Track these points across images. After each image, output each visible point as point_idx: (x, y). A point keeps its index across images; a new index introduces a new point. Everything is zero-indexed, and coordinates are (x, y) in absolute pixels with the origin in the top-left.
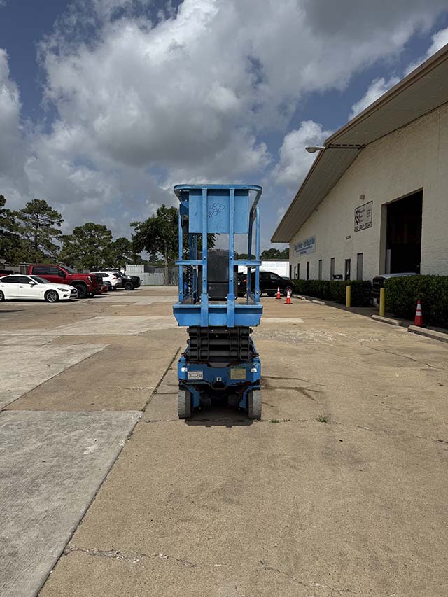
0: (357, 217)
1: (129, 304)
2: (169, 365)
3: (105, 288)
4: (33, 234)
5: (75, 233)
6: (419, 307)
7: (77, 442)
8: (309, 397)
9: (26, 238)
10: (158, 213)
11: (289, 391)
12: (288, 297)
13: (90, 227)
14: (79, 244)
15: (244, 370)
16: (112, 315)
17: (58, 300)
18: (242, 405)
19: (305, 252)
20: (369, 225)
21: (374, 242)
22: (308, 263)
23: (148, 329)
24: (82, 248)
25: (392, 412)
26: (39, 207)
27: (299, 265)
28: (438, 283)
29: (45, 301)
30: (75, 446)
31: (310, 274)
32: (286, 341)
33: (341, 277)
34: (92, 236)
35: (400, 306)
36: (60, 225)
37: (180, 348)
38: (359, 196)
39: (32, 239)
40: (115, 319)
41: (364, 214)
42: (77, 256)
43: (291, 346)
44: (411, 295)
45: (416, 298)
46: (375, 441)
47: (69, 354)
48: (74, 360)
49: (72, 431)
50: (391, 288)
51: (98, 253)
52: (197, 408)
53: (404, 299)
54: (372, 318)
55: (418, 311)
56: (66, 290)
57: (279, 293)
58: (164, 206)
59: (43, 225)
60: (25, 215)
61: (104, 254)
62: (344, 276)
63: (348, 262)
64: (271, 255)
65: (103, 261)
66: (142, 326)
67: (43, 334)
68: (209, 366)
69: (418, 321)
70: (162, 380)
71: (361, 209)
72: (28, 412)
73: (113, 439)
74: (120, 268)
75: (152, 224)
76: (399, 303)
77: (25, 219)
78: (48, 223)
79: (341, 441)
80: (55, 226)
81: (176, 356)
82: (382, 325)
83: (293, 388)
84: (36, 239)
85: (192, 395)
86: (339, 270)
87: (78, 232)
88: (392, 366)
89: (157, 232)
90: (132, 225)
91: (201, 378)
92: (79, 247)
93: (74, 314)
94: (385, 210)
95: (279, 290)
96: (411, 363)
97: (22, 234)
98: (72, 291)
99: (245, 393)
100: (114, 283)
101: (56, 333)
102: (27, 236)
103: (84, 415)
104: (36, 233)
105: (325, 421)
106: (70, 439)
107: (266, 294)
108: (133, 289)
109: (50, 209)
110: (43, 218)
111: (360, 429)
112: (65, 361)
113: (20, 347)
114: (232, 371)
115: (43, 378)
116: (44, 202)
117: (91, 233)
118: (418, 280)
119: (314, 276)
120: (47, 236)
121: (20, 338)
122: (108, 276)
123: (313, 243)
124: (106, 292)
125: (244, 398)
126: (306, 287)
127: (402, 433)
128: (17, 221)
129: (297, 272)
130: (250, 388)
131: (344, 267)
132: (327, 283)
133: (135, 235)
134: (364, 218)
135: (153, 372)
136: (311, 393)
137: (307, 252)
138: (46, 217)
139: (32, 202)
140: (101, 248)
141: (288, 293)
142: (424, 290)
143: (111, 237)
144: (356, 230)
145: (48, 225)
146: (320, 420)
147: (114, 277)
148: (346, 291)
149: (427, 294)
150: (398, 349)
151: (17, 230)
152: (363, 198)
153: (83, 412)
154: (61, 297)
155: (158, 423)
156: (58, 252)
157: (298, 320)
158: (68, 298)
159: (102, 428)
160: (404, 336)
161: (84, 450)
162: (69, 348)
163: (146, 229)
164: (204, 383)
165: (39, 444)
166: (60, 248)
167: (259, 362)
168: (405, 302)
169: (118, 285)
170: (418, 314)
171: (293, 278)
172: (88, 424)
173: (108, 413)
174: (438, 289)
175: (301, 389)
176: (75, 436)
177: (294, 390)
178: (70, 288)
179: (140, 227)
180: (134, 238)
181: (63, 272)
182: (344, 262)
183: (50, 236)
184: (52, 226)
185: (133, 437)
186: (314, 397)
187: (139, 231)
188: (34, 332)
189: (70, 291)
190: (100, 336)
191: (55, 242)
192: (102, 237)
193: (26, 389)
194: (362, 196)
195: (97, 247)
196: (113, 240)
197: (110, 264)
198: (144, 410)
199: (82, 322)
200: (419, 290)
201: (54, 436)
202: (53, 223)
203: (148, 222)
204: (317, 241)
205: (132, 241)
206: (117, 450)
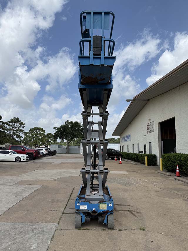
0: (148, 127)
1: (51, 163)
2: (69, 197)
3: (41, 155)
4: (12, 131)
5: (30, 131)
6: (177, 168)
7: (27, 242)
8: (135, 215)
9: (9, 133)
10: (65, 123)
11: (125, 212)
12: (120, 161)
13: (36, 128)
14: (31, 135)
15: (106, 205)
16: (44, 169)
17: (21, 161)
18: (105, 222)
19: (127, 140)
20: (153, 131)
21: (155, 138)
22: (128, 145)
23: (59, 177)
24: (32, 137)
25: (173, 224)
26: (16, 120)
27: (124, 146)
28: (185, 157)
29: (15, 161)
30: (27, 244)
31: (129, 150)
32: (121, 184)
33: (142, 152)
34: (37, 132)
35: (169, 166)
36: (23, 128)
37: (74, 187)
38: (148, 119)
39: (12, 133)
40: (45, 171)
41: (151, 126)
42: (30, 140)
43: (124, 187)
44: (173, 162)
45: (176, 164)
46: (168, 242)
47: (24, 190)
48: (27, 194)
49: (25, 235)
50: (165, 159)
51: (39, 139)
52: (84, 223)
53: (170, 164)
54: (158, 172)
55: (177, 169)
56: (24, 157)
57: (116, 158)
58: (68, 121)
59: (16, 128)
60: (10, 124)
61: (41, 140)
62: (144, 152)
63: (145, 146)
64: (112, 141)
65: (41, 143)
66: (57, 175)
67: (14, 179)
68: (90, 203)
69: (178, 174)
70: (66, 206)
71: (149, 124)
72: (5, 223)
73: (44, 240)
74: (47, 146)
75: (62, 128)
76: (169, 165)
77: (9, 125)
78: (19, 127)
79: (152, 241)
80: (21, 128)
81: (72, 192)
82: (162, 175)
83: (127, 211)
84: (13, 134)
85: (81, 217)
86: (142, 149)
87: (31, 130)
88: (170, 198)
89: (64, 131)
90: (54, 128)
91: (86, 209)
92: (31, 137)
93: (27, 168)
94: (160, 125)
95: (116, 157)
96: (178, 196)
97: (7, 131)
98: (27, 157)
99: (106, 216)
100: (45, 153)
101: (19, 178)
102: (9, 132)
103: (31, 225)
104: (13, 131)
105: (143, 230)
106: (24, 240)
107: (111, 159)
108: (53, 156)
109: (20, 121)
110: (17, 125)
111: (160, 234)
112: (22, 194)
113: (3, 186)
114: (100, 205)
115: (12, 203)
116: (18, 118)
117: (37, 131)
118: (176, 156)
119: (131, 151)
120: (18, 132)
121: (3, 181)
122: (43, 150)
123: (130, 137)
124: (41, 157)
125: (106, 218)
126: (127, 156)
127: (180, 236)
128: (6, 126)
129: (123, 149)
130: (109, 214)
131: (143, 148)
132: (136, 154)
133: (55, 132)
134: (151, 128)
135: (62, 201)
136: (135, 213)
137: (127, 141)
138: (18, 124)
139: (13, 118)
140: (40, 137)
141: (120, 159)
142: (179, 160)
143: (45, 133)
144: (148, 133)
145: (18, 128)
146: (141, 229)
147: (45, 150)
148: (145, 159)
149: (181, 162)
150: (171, 189)
151: (5, 130)
152: (150, 120)
153: (31, 224)
154: (22, 160)
155: (65, 230)
156: (22, 139)
157: (126, 173)
158: (25, 160)
159: (39, 233)
160: (172, 181)
161: (31, 247)
162: (25, 186)
163: (60, 130)
164: (87, 211)
165: (10, 243)
166: (23, 137)
167: (113, 201)
168: (171, 165)
169: (46, 154)
170: (178, 171)
171: (122, 151)
172: (33, 230)
173: (42, 224)
174: (185, 160)
175: (130, 211)
176: (27, 238)
177: (127, 212)
178: (26, 156)
179: (58, 129)
180: (54, 134)
181: (24, 149)
182: (143, 146)
183: (19, 132)
184: (20, 128)
185: (54, 239)
186: (137, 215)
187: (57, 130)
188: (9, 178)
189: (26, 157)
190: (39, 181)
191: (21, 135)
192: (41, 133)
193: (5, 210)
194: (149, 119)
195: (38, 137)
196: (46, 134)
197: (43, 144)
198: (58, 223)
199: (31, 173)
200: (177, 160)
201: (16, 238)
202: (21, 127)
203: (61, 127)
204: (131, 136)
205: (53, 135)
206: (47, 247)
